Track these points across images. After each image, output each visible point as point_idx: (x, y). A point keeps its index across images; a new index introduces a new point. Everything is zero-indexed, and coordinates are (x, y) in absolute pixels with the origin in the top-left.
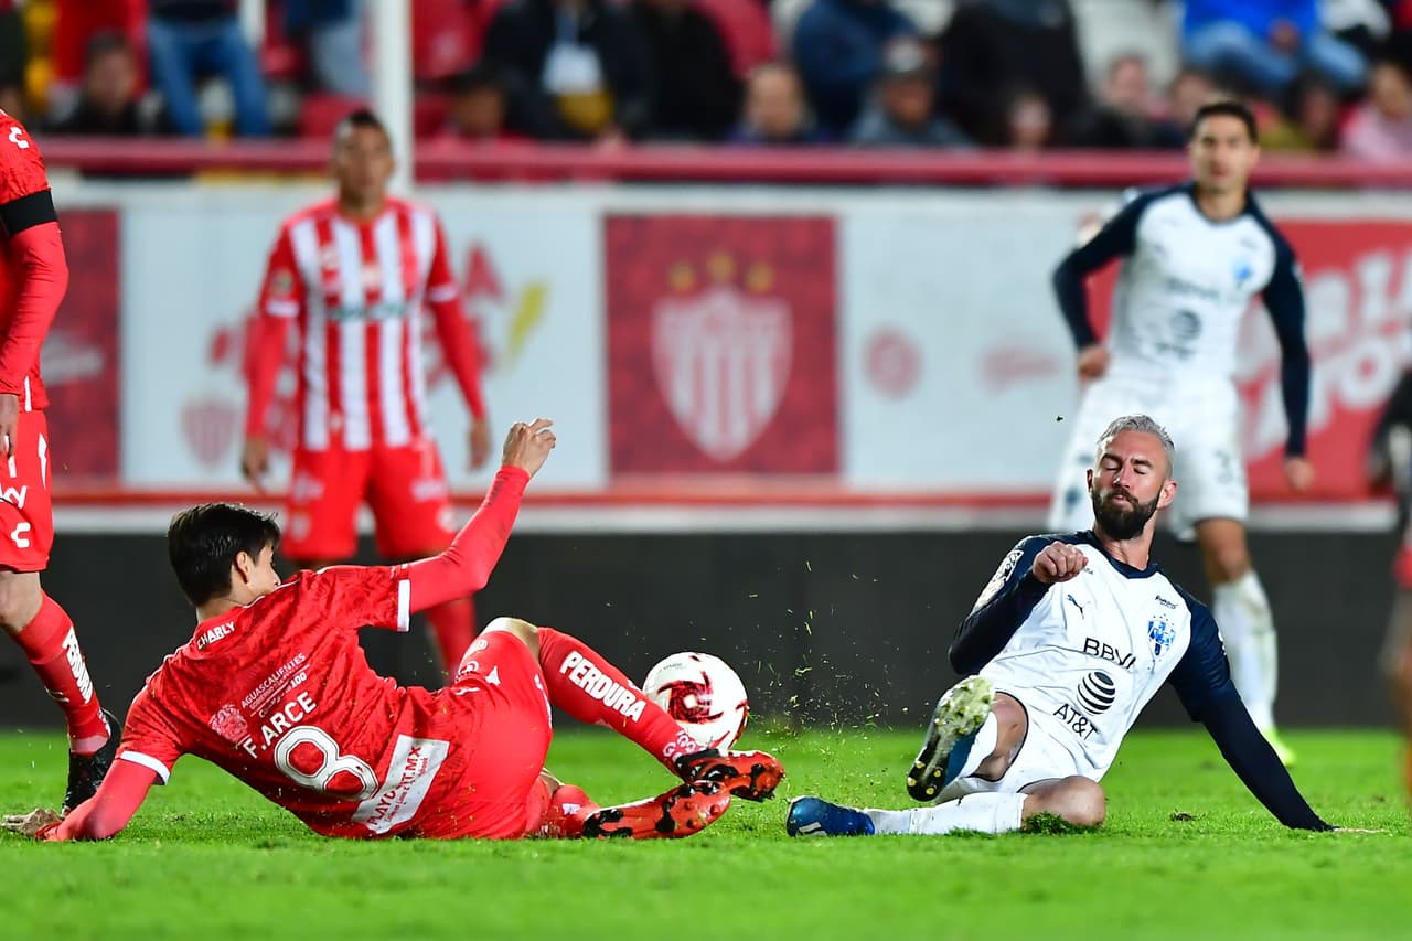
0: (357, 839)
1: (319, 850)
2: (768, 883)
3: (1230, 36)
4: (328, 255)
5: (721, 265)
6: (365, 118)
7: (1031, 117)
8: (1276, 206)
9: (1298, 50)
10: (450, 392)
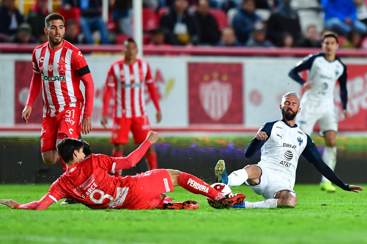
0: (130, 209)
1: (120, 212)
2: (226, 220)
3: (335, 21)
4: (122, 72)
5: (215, 75)
6: (131, 40)
7: (289, 40)
8: (346, 61)
9: (352, 24)
10: (151, 104)
